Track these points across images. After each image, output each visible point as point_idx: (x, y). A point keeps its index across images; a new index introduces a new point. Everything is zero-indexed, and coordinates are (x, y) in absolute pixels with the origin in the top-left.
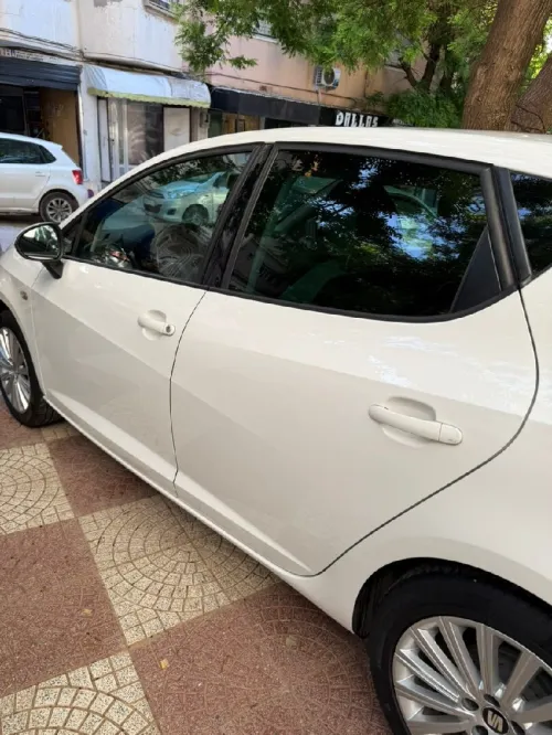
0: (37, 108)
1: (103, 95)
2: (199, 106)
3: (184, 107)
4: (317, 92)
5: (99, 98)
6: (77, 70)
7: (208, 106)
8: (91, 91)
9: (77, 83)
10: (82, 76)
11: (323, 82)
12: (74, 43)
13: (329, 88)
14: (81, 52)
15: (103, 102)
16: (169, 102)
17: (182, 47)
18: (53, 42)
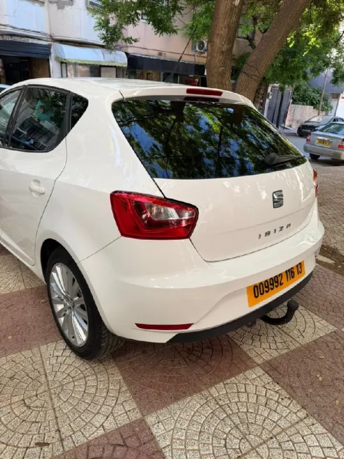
0: (27, 69)
1: (63, 61)
2: (120, 65)
3: (112, 66)
4: (194, 56)
5: (62, 63)
6: (49, 47)
7: (126, 65)
8: (57, 59)
9: (49, 54)
10: (52, 50)
11: (197, 49)
12: (47, 31)
13: (202, 53)
14: (51, 36)
15: (64, 65)
16: (103, 64)
17: (98, 32)
18: (34, 31)
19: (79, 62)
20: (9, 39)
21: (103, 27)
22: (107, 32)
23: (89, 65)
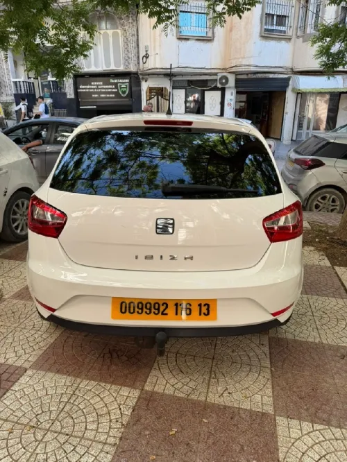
1: (298, 91)
5: (298, 93)
6: (288, 79)
8: (293, 90)
9: (288, 86)
10: (290, 82)
12: (288, 64)
14: (292, 69)
15: (300, 95)
16: (342, 90)
17: (320, 60)
18: (276, 67)
19: (314, 91)
20: (253, 76)
21: (324, 54)
22: (328, 59)
23: (329, 92)
